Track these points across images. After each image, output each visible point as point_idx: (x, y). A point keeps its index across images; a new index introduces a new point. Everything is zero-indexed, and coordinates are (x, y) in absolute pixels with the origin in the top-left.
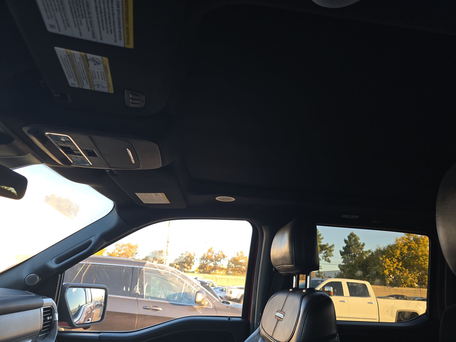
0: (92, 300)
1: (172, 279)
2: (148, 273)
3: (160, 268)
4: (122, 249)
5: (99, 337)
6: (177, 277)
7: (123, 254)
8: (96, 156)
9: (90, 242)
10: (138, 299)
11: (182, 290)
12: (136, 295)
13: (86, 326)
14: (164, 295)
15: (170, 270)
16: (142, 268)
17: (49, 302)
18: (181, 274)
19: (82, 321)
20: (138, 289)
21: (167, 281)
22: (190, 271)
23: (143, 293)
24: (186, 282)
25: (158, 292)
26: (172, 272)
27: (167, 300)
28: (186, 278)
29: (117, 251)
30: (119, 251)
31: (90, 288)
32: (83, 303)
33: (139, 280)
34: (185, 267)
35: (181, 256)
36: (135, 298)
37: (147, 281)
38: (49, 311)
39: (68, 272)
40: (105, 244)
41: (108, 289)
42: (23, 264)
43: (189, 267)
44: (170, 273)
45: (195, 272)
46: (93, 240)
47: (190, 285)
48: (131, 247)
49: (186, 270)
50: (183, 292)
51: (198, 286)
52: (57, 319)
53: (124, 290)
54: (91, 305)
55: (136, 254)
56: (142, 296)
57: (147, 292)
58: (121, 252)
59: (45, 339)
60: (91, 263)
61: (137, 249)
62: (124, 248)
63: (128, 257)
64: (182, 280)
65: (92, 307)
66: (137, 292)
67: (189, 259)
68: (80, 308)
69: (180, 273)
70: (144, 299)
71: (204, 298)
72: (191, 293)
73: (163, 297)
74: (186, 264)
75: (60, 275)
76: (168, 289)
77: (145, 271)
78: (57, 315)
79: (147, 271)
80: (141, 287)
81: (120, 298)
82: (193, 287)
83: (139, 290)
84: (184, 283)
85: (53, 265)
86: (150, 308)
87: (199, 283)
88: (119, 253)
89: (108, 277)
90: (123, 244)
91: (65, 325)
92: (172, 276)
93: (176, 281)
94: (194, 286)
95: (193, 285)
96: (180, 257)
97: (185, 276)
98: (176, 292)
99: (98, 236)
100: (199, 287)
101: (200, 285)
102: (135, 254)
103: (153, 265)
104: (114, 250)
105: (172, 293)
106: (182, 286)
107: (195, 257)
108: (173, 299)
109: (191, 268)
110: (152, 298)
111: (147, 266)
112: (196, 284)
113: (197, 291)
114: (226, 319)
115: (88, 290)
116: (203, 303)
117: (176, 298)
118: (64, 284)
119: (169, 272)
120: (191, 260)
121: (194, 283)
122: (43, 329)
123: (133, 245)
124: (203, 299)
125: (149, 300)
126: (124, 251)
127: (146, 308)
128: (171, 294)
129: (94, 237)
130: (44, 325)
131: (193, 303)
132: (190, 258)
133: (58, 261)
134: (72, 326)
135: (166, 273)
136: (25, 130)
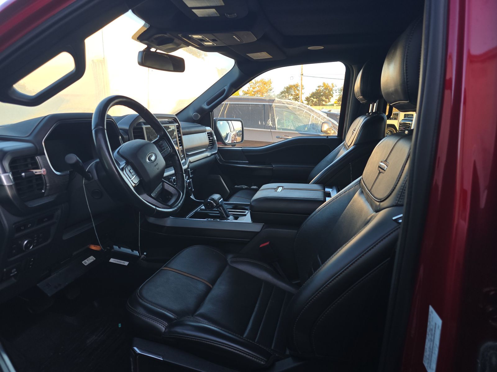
0: (234, 129)
1: (300, 113)
2: (277, 109)
3: (288, 104)
4: (256, 86)
5: (242, 149)
6: (304, 111)
7: (257, 92)
8: (217, 41)
9: (224, 90)
10: (272, 130)
11: (309, 122)
12: (270, 127)
13: (233, 145)
14: (294, 126)
15: (297, 105)
16: (272, 105)
17: (208, 129)
18: (308, 108)
19: (230, 142)
20: (270, 123)
21: (296, 114)
22: (328, 104)
23: (275, 126)
24: (312, 114)
25: (288, 124)
26: (299, 106)
27: (296, 131)
28: (313, 111)
29: (251, 89)
30: (254, 88)
31: (231, 120)
32: (228, 131)
33: (270, 115)
34: (323, 101)
35: (318, 88)
36: (269, 130)
37: (277, 116)
38: (210, 134)
39: (215, 111)
40: (234, 90)
41: (242, 121)
42: (187, 108)
43: (327, 100)
44: (298, 107)
45: (335, 105)
46: (226, 88)
47: (317, 117)
48: (265, 83)
49: (324, 103)
50: (310, 123)
51: (324, 118)
52: (216, 139)
53: (260, 124)
54: (234, 133)
55: (271, 90)
56: (275, 129)
57: (278, 124)
58: (256, 90)
59: (212, 149)
60: (229, 103)
61: (271, 85)
62: (258, 85)
63: (263, 93)
64: (309, 113)
65: (235, 134)
66: (270, 125)
67: (327, 92)
68: (227, 135)
69: (306, 107)
70: (277, 130)
71: (330, 127)
72: (318, 123)
73: (292, 128)
74: (323, 97)
75: (211, 113)
76: (296, 122)
77: (275, 107)
78: (215, 137)
79: (276, 107)
80: (273, 121)
81: (257, 130)
82: (319, 119)
83: (272, 124)
84: (311, 116)
85: (206, 107)
86: (282, 137)
87: (325, 115)
88: (254, 90)
89: (240, 113)
90: (256, 81)
91: (221, 144)
92: (299, 110)
93: (303, 114)
94: (321, 118)
95: (319, 117)
96: (316, 90)
97: (311, 109)
98: (303, 124)
99: (228, 85)
100: (326, 118)
101: (326, 117)
102: (269, 91)
103: (282, 102)
104: (249, 88)
105: (301, 124)
106: (309, 119)
107: (334, 89)
108: (304, 130)
109: (329, 101)
110: (283, 129)
111: (276, 103)
112: (322, 116)
113: (323, 122)
114: (325, 137)
115: (230, 122)
116: (329, 132)
117: (306, 129)
118: (214, 118)
119: (296, 107)
120: (329, 92)
121: (320, 115)
122: (210, 144)
123: (267, 80)
124: (329, 129)
125: (281, 131)
126: (259, 88)
127: (279, 137)
128: (299, 125)
129: (226, 86)
130: (210, 142)
131: (320, 132)
132: (329, 90)
133: (208, 104)
134: (225, 144)
135: (293, 108)
136: (180, 35)
